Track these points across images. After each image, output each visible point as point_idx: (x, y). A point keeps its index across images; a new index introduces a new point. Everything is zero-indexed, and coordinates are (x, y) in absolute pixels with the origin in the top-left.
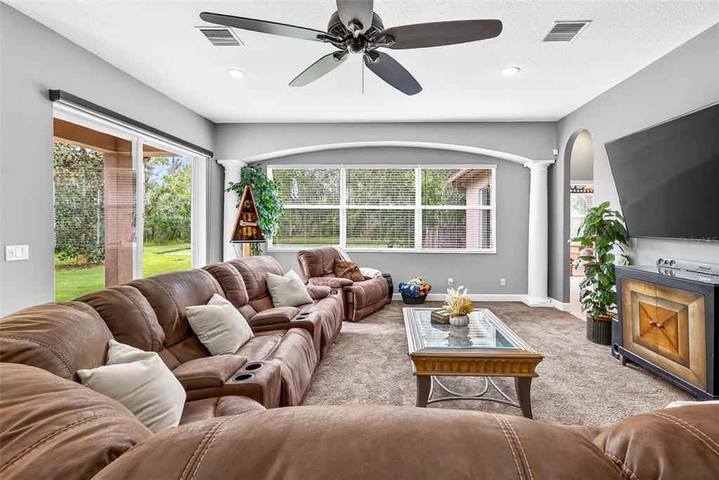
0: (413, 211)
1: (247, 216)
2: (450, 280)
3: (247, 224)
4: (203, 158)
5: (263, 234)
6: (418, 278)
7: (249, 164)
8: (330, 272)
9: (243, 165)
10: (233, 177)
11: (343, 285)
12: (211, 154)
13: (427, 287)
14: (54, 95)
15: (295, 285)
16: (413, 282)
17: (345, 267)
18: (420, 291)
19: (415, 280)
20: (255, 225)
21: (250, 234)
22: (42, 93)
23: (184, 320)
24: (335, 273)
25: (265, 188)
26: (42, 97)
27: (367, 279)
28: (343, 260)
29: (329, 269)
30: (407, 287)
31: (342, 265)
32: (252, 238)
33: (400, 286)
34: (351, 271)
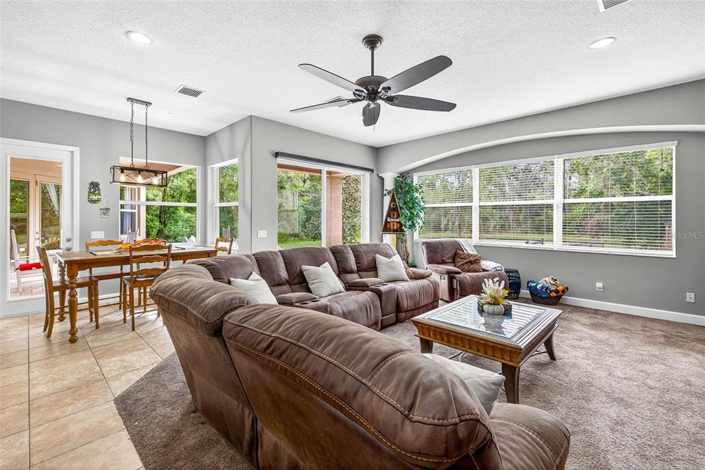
0: (550, 207)
1: (394, 215)
2: (599, 285)
3: (392, 220)
4: (368, 174)
5: (403, 228)
6: (551, 277)
7: (401, 174)
8: (450, 261)
9: (396, 175)
10: (389, 185)
11: (449, 273)
12: (372, 171)
13: (560, 288)
14: (277, 155)
15: (394, 265)
16: (545, 281)
17: (465, 258)
18: (551, 291)
19: (547, 279)
20: (398, 220)
21: (395, 227)
22: (273, 155)
23: (301, 272)
24: (454, 262)
25: (408, 192)
26: (272, 157)
27: (484, 270)
28: (465, 252)
29: (448, 259)
30: (535, 284)
31: (462, 256)
32: (395, 231)
33: (528, 283)
34: (471, 262)
